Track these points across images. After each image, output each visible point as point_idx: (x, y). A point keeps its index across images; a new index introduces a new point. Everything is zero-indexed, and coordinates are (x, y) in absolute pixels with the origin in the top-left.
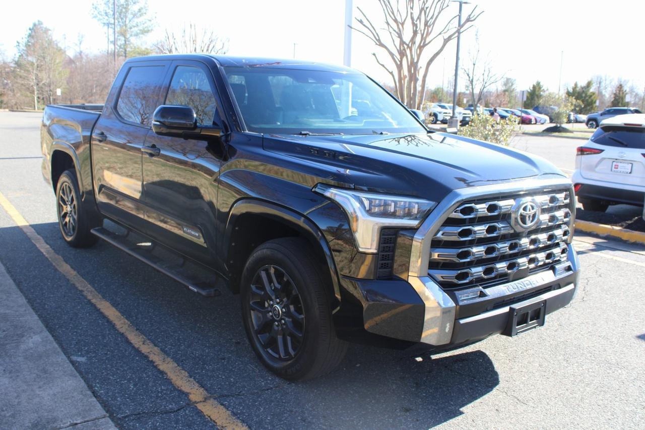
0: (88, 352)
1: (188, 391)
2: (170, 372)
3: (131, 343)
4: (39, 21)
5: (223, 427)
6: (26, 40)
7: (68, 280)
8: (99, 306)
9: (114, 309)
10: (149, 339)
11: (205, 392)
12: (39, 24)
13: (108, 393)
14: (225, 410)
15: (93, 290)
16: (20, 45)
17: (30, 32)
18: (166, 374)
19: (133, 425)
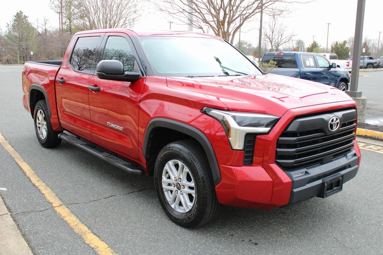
0: (8, 186)
1: (52, 202)
2: (47, 194)
3: (32, 182)
4: (20, 11)
5: (64, 217)
6: (13, 23)
7: (8, 153)
8: (20, 165)
9: (28, 166)
10: (41, 180)
11: (61, 202)
12: (20, 13)
13: (12, 203)
14: (68, 210)
15: (20, 157)
16: (9, 26)
17: (15, 18)
18: (44, 195)
19: (20, 217)
